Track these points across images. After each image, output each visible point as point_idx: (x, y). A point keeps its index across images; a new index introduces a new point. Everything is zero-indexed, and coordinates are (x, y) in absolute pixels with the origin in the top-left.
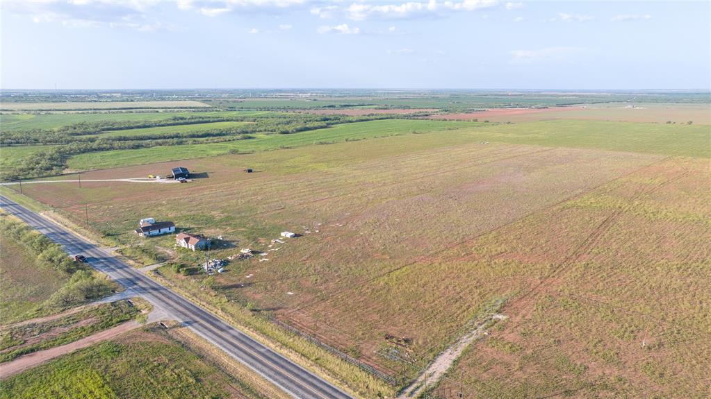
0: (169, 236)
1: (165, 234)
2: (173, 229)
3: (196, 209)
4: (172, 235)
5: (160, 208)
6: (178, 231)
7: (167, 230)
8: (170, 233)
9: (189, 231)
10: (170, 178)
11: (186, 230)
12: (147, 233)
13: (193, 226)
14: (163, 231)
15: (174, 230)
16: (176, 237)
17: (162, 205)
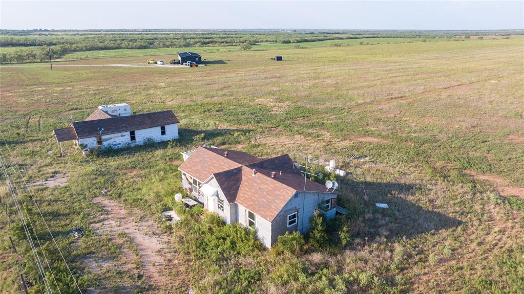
0: (159, 152)
1: (150, 145)
2: (172, 131)
3: (220, 93)
4: (170, 151)
5: (152, 92)
6: (186, 138)
7: (154, 133)
8: (164, 144)
9: (219, 139)
10: (174, 63)
11: (210, 135)
12: (92, 142)
13: (224, 126)
14: (142, 135)
15: (176, 135)
16: (179, 157)
17: (156, 88)
